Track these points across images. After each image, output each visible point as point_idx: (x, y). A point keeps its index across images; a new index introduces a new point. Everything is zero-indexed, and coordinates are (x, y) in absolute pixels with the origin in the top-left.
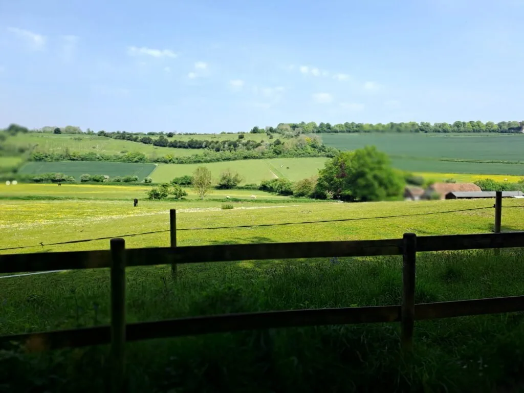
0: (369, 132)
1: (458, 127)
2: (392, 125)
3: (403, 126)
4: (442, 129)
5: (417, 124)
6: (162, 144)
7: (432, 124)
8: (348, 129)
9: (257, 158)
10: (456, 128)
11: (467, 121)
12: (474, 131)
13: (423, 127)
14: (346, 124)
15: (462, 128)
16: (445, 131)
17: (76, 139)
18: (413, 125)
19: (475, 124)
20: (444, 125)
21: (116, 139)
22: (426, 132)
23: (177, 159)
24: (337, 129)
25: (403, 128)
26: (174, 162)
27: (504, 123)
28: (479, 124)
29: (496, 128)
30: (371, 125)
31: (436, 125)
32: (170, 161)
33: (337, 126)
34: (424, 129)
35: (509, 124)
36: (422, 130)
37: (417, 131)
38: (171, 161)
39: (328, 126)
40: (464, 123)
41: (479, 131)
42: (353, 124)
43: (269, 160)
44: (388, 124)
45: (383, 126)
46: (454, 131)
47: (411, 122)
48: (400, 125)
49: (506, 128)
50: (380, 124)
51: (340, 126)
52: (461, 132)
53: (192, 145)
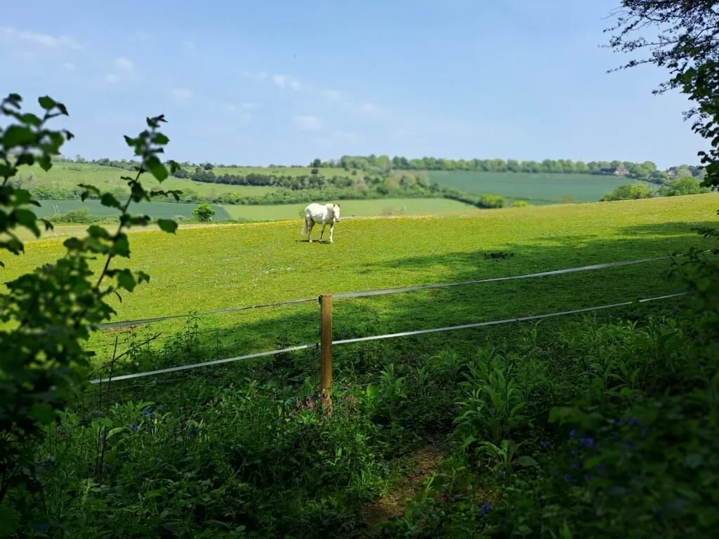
0: (452, 169)
1: (548, 166)
2: (476, 162)
3: (489, 163)
4: (530, 169)
5: (504, 162)
6: (207, 179)
7: (520, 162)
8: (428, 166)
9: (358, 198)
10: (546, 168)
11: (556, 160)
12: (566, 172)
13: (511, 166)
14: (425, 159)
15: (553, 169)
16: (535, 171)
17: (70, 169)
18: (500, 163)
19: (565, 163)
20: (533, 163)
21: (130, 170)
22: (515, 172)
23: (247, 198)
24: (415, 164)
25: (489, 166)
26: (243, 203)
27: (594, 163)
28: (568, 164)
29: (587, 168)
30: (453, 162)
31: (523, 163)
32: (237, 201)
33: (413, 161)
34: (511, 167)
35: (599, 165)
36: (510, 169)
37: (504, 170)
38: (240, 202)
39: (404, 161)
40: (554, 163)
41: (570, 172)
42: (432, 159)
43: (372, 202)
44: (471, 161)
45: (467, 164)
46: (544, 171)
47: (497, 160)
48: (486, 162)
49: (596, 168)
50: (462, 161)
51: (417, 161)
52: (552, 172)
53: (253, 181)
